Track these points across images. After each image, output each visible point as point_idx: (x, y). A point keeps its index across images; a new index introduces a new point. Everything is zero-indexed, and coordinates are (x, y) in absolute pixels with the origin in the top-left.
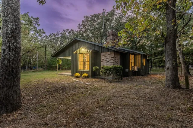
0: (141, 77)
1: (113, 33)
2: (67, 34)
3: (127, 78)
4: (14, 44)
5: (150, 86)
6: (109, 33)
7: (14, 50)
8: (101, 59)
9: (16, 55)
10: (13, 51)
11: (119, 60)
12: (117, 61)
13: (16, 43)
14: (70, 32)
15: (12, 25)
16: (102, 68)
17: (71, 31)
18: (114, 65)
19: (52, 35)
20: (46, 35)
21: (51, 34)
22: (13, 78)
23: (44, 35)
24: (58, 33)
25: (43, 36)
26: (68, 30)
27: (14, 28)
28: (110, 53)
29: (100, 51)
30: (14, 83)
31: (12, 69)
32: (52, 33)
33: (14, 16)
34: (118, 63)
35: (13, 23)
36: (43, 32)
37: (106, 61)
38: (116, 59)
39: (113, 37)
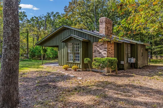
0: (138, 70)
1: (106, 21)
2: (52, 18)
3: (122, 71)
4: (14, 43)
5: (148, 82)
6: (102, 21)
7: (15, 48)
8: (93, 50)
9: (16, 54)
10: (13, 50)
11: (113, 51)
12: (111, 52)
13: (16, 42)
14: (55, 16)
15: (13, 25)
16: (95, 60)
17: (56, 14)
18: (107, 57)
19: (35, 18)
20: (27, 18)
21: (33, 18)
22: (13, 75)
23: (25, 18)
24: (41, 16)
25: (24, 20)
26: (53, 13)
27: (14, 28)
28: (103, 43)
29: (92, 41)
30: (14, 80)
31: (13, 67)
32: (35, 17)
33: (14, 16)
34: (112, 54)
35: (13, 23)
36: (24, 15)
37: (99, 52)
38: (110, 50)
39: (106, 26)
